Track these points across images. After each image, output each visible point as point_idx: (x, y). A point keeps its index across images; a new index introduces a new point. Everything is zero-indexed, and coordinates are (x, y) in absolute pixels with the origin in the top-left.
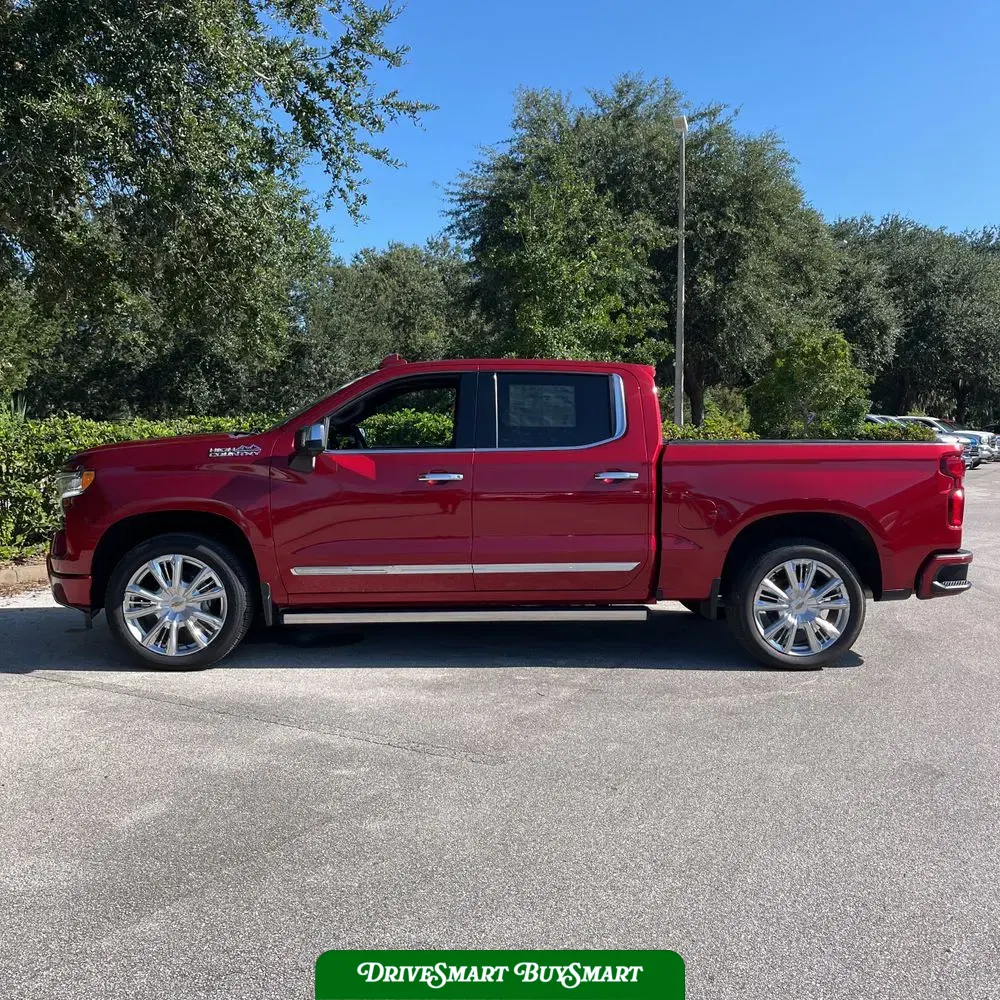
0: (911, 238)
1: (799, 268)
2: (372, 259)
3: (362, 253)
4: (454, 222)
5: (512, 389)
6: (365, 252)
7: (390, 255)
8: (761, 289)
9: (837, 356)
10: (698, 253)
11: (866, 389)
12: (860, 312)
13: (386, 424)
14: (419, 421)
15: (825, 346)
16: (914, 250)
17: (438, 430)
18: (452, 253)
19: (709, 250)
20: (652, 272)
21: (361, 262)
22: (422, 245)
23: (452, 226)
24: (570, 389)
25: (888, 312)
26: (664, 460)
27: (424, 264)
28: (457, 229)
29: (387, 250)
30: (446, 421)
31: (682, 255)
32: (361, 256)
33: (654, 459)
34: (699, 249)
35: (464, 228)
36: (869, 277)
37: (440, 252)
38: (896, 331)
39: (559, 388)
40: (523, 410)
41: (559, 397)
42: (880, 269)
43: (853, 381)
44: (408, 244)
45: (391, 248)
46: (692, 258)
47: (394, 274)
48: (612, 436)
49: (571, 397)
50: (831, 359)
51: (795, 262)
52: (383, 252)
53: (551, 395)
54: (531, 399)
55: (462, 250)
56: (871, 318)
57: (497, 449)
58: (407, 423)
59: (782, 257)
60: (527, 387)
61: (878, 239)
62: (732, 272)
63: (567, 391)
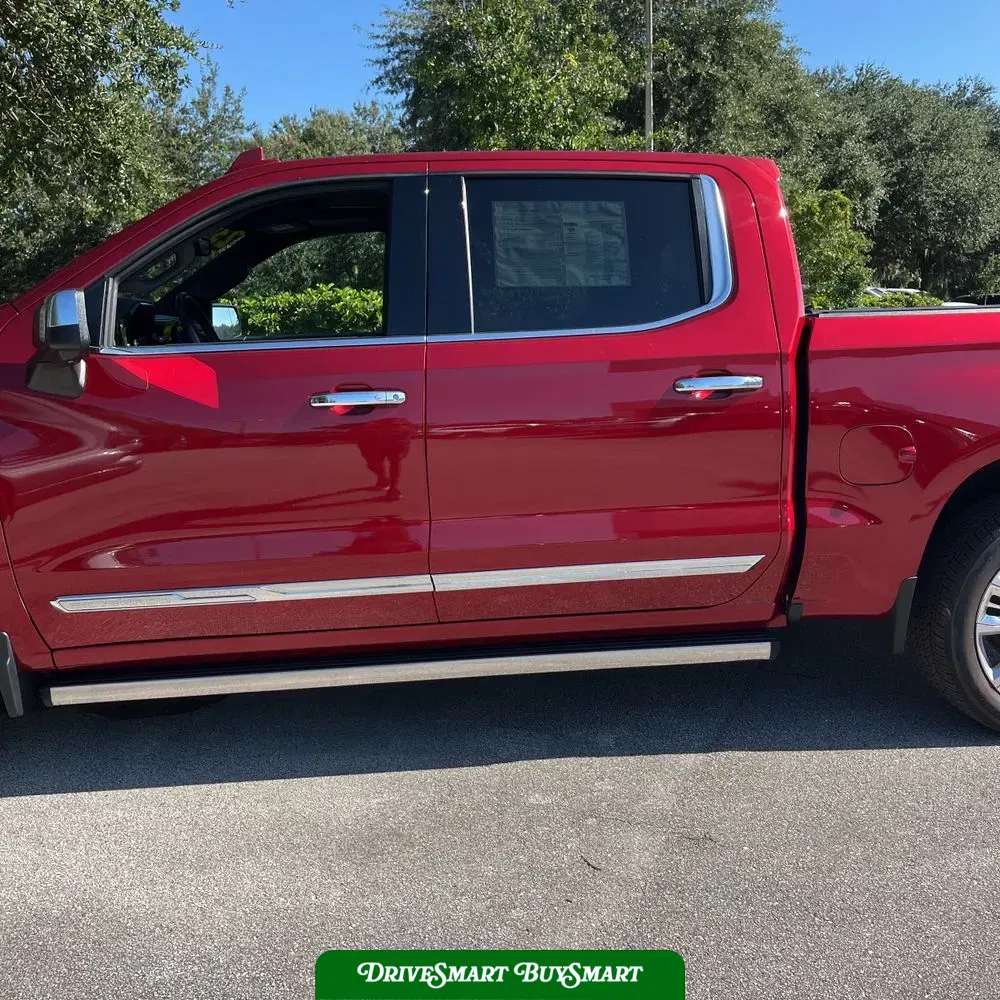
0: (886, 91)
1: (780, 118)
2: (293, 129)
3: (281, 122)
4: (382, 72)
5: (499, 210)
6: (285, 121)
7: (313, 123)
8: (741, 142)
9: (835, 217)
10: (668, 100)
11: (866, 255)
12: (841, 172)
13: (293, 307)
14: (339, 300)
15: (821, 205)
16: (890, 103)
17: (366, 312)
18: (382, 119)
19: (681, 97)
20: (615, 123)
21: (281, 132)
22: (349, 112)
23: (380, 78)
24: (616, 207)
25: (872, 171)
26: (812, 348)
27: (352, 131)
28: (386, 81)
29: (311, 119)
30: (376, 299)
31: (650, 103)
32: (280, 125)
33: (791, 348)
34: (669, 96)
35: (394, 80)
36: (852, 131)
37: (369, 119)
38: (880, 192)
39: (594, 205)
40: (522, 252)
41: (593, 225)
42: (862, 121)
43: (852, 246)
44: (333, 111)
45: (314, 115)
46: (661, 106)
47: (319, 144)
48: (703, 302)
49: (619, 224)
50: (828, 221)
51: (777, 112)
52: (306, 120)
53: (579, 219)
54: (537, 231)
55: (392, 106)
56: (853, 177)
57: (473, 336)
58: (322, 305)
59: (763, 105)
60: (530, 205)
61: (853, 91)
62: (708, 123)
63: (610, 213)
